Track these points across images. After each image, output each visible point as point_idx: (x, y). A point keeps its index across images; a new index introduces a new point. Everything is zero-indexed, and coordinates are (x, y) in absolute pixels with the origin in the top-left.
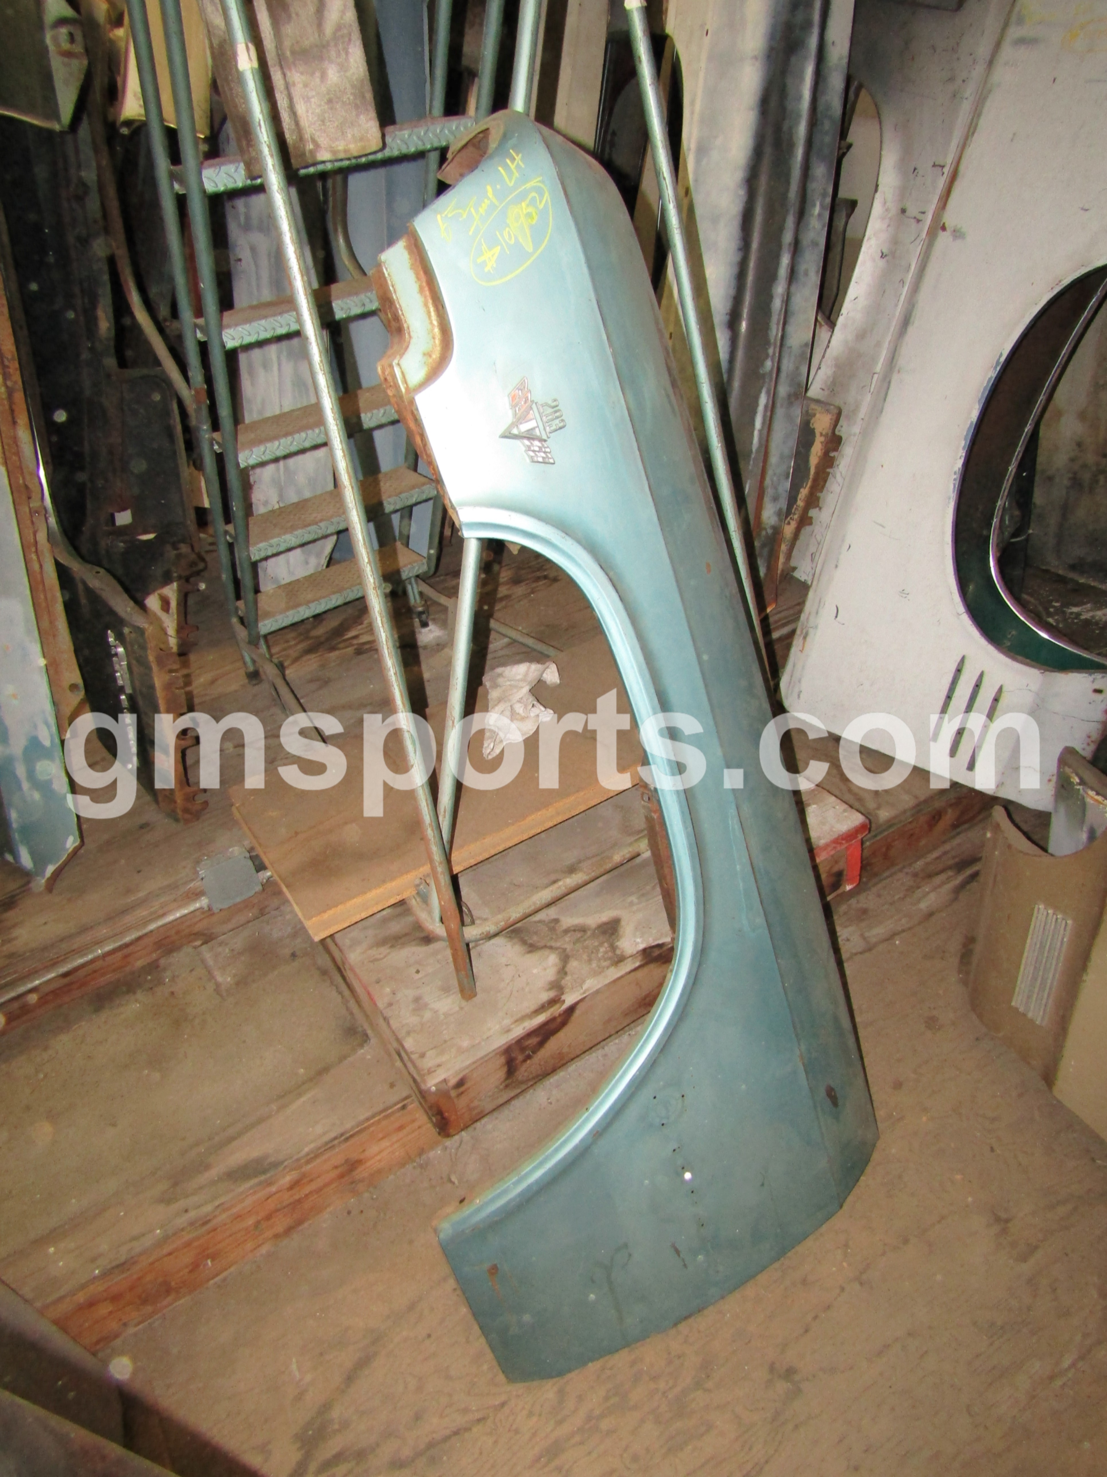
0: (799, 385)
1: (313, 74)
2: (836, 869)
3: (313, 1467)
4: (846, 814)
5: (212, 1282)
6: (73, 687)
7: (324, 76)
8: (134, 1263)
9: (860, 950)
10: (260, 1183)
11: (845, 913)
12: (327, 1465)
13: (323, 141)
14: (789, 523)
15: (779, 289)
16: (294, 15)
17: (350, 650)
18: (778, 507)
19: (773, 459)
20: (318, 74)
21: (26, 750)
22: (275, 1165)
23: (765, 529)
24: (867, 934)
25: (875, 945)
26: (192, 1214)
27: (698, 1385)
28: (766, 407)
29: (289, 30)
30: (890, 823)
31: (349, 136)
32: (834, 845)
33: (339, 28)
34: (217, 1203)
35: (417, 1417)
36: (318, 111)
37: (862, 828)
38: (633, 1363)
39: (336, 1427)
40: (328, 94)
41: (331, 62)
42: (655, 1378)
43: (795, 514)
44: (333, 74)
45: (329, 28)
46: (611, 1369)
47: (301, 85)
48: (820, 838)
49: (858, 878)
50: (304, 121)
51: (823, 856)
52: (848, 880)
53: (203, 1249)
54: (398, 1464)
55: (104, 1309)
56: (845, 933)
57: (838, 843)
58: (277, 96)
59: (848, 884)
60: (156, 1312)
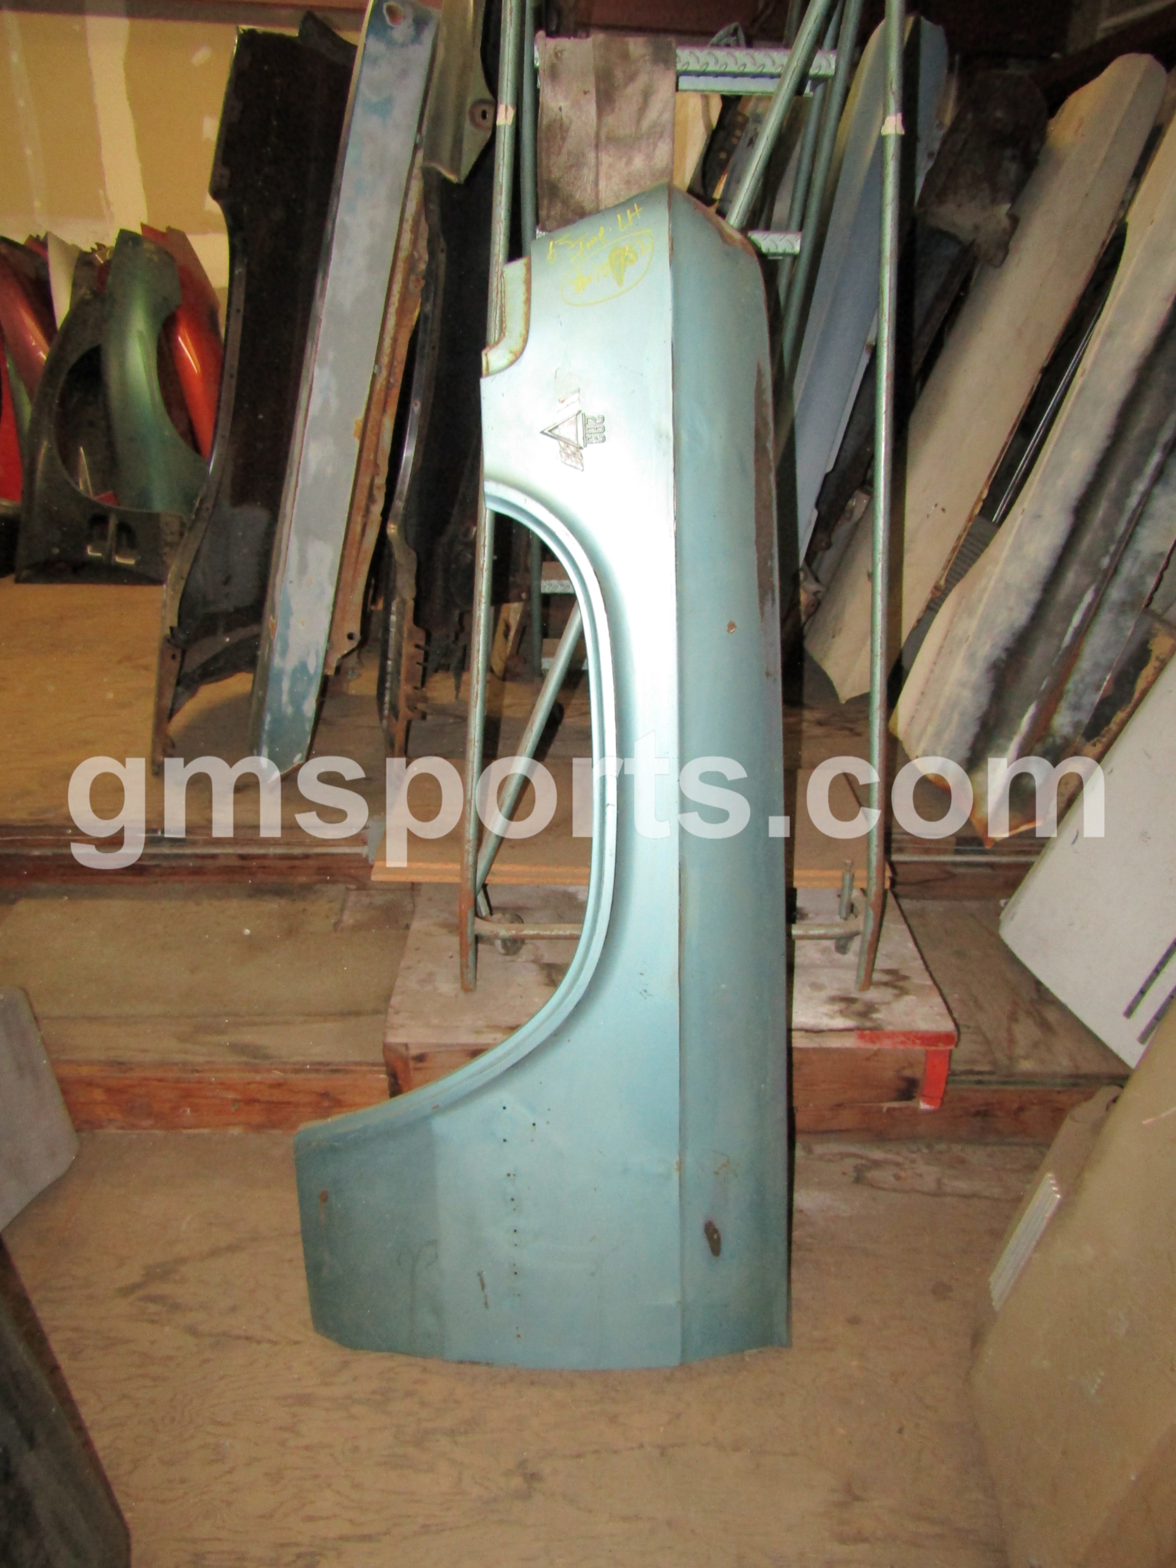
0: (1140, 595)
1: (620, 158)
2: (908, 1073)
3: (141, 1293)
4: (938, 1017)
5: (185, 1131)
6: (350, 637)
7: (629, 162)
8: (131, 1069)
9: (925, 1190)
10: (247, 1064)
11: (940, 1152)
12: (150, 1299)
14: (1094, 745)
15: (1140, 487)
16: (617, 110)
18: (1076, 719)
19: (1085, 664)
20: (624, 160)
21: (295, 671)
22: (266, 1057)
23: (1053, 736)
24: (945, 1181)
25: (945, 1195)
26: (189, 1058)
27: (452, 1433)
28: (1090, 606)
29: (610, 120)
30: (1029, 1079)
32: (903, 1039)
33: (655, 125)
34: (209, 1059)
35: (234, 1309)
36: (615, 188)
38: (416, 1382)
39: (177, 1278)
40: (628, 176)
41: (639, 151)
42: (423, 1404)
43: (1103, 736)
44: (638, 162)
45: (645, 124)
47: (607, 165)
48: (890, 1024)
49: (939, 1101)
50: (602, 195)
51: (886, 1045)
52: (924, 1096)
53: (187, 1095)
54: (192, 1331)
55: (99, 1095)
56: (922, 1168)
57: (909, 1039)
58: (585, 171)
59: (924, 1101)
60: (135, 1127)
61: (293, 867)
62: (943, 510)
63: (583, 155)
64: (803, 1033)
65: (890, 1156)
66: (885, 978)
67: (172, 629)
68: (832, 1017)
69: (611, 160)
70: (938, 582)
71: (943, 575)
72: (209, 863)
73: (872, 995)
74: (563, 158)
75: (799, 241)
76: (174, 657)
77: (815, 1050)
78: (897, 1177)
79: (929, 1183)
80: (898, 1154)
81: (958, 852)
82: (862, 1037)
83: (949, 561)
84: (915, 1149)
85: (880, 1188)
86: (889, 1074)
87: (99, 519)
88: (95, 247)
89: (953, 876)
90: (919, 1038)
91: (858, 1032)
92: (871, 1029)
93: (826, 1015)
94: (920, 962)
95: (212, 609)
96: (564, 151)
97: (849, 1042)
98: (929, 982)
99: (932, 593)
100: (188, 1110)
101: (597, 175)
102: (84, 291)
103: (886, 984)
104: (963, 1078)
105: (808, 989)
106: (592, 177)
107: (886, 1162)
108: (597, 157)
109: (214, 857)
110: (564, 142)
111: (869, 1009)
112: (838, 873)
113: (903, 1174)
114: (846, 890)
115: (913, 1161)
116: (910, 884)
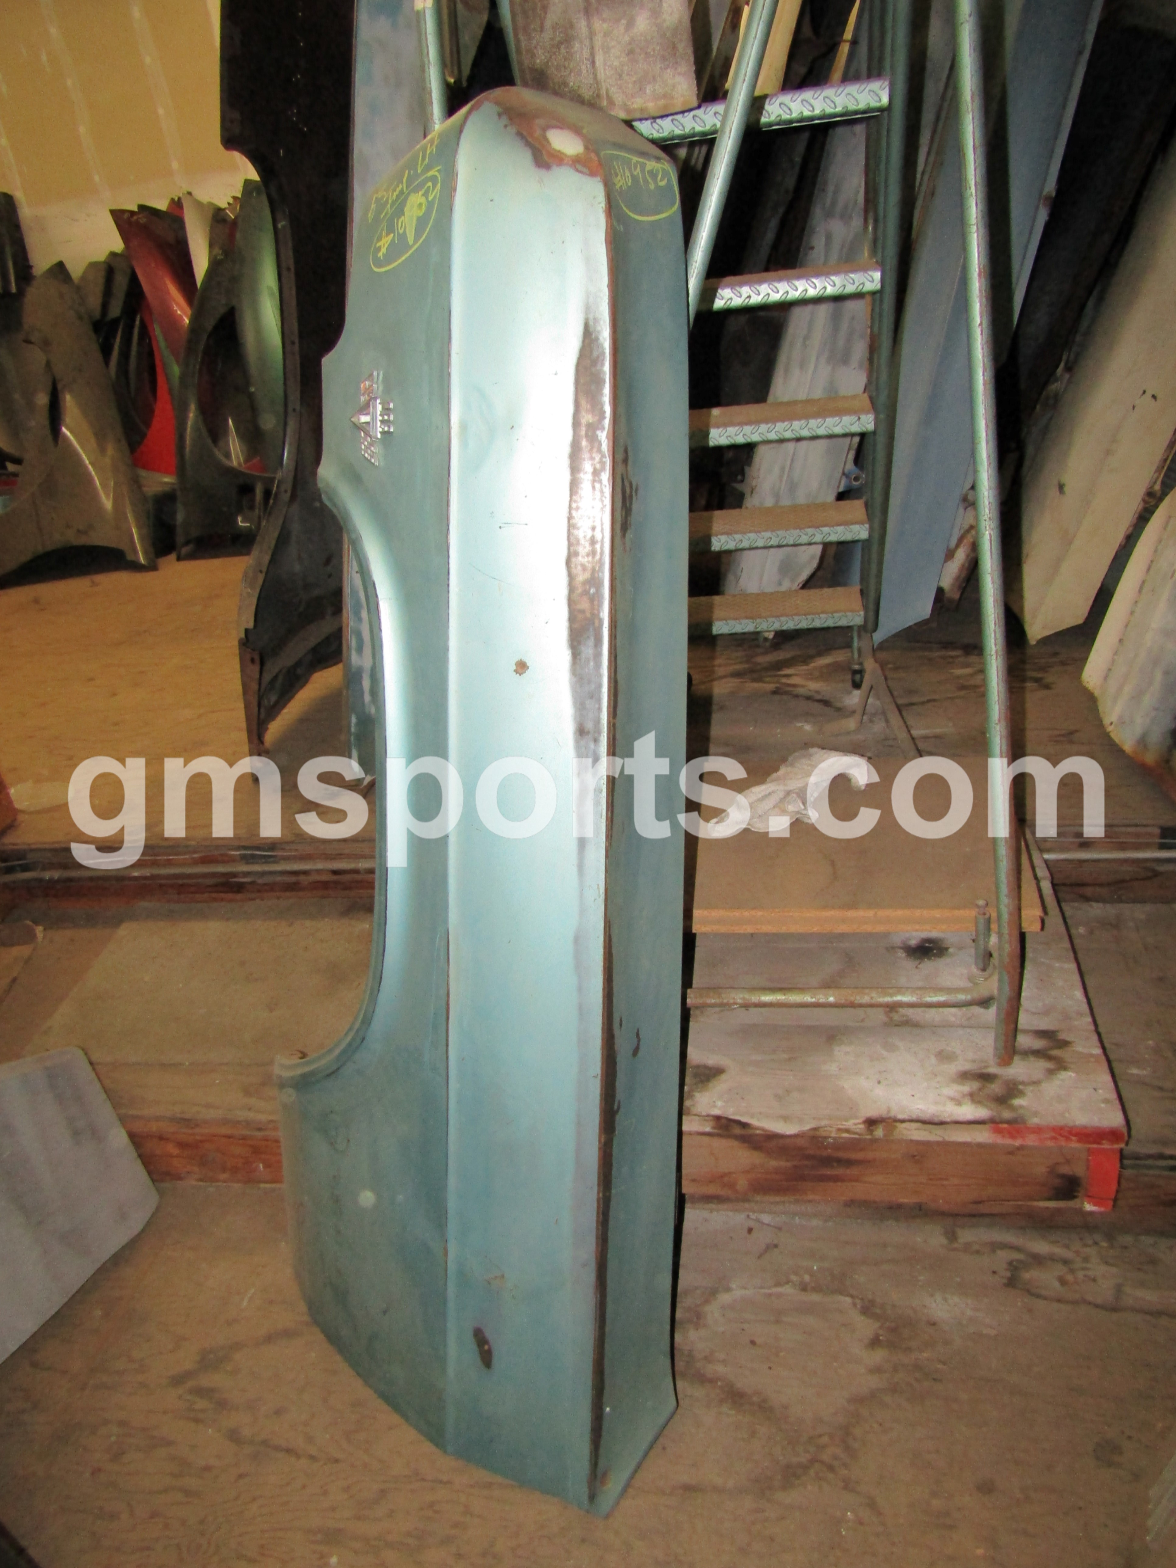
1: (618, 21)
2: (1065, 1170)
3: (191, 1383)
4: (1103, 1105)
5: (262, 1185)
7: (630, 24)
8: (197, 1125)
9: (1099, 1301)
11: (1124, 1247)
12: (200, 1392)
13: (618, 98)
17: (772, 687)
20: (624, 22)
24: (1127, 1289)
25: (1124, 1309)
31: (648, 91)
34: (271, 1118)
35: (278, 1412)
36: (616, 63)
37: (1113, 1135)
38: (456, 1525)
39: (229, 1368)
40: (630, 43)
41: (641, 7)
42: (459, 1556)
44: (642, 23)
46: (436, 1512)
47: (602, 34)
48: (1036, 1114)
49: (1111, 1203)
50: (601, 75)
51: (1031, 1140)
52: (1089, 1196)
53: (256, 1151)
54: (234, 1436)
55: (172, 1149)
56: (1098, 1269)
57: (1060, 1135)
58: (577, 46)
59: (1089, 1203)
60: (212, 1180)
62: (1154, 397)
63: (572, 26)
64: (918, 1125)
65: (1057, 1250)
66: (1038, 1044)
67: (247, 631)
68: (959, 1103)
69: (605, 26)
70: (1151, 487)
71: (1158, 478)
72: (302, 878)
73: (1018, 1069)
74: (547, 35)
75: (887, 90)
76: (253, 661)
77: (938, 1143)
78: (1062, 1281)
79: (1104, 1291)
80: (1067, 1247)
81: (1163, 847)
82: (998, 1131)
83: (1165, 460)
84: (1090, 1242)
85: (1038, 1296)
86: (1040, 1170)
87: (246, 489)
88: (231, 201)
89: (1156, 874)
90: (1075, 1135)
91: (992, 1125)
92: (1008, 1122)
93: (952, 1099)
94: (1089, 1019)
96: (548, 24)
97: (983, 1136)
98: (1097, 1051)
99: (1144, 500)
100: (261, 1166)
101: (592, 48)
102: (217, 251)
103: (1037, 1053)
104: (1150, 1162)
105: (933, 1060)
106: (586, 53)
107: (1052, 1258)
108: (589, 26)
109: (306, 873)
110: (546, 13)
111: (1013, 1090)
112: (973, 913)
113: (1070, 1278)
114: (982, 937)
115: (1086, 1259)
116: (1101, 885)
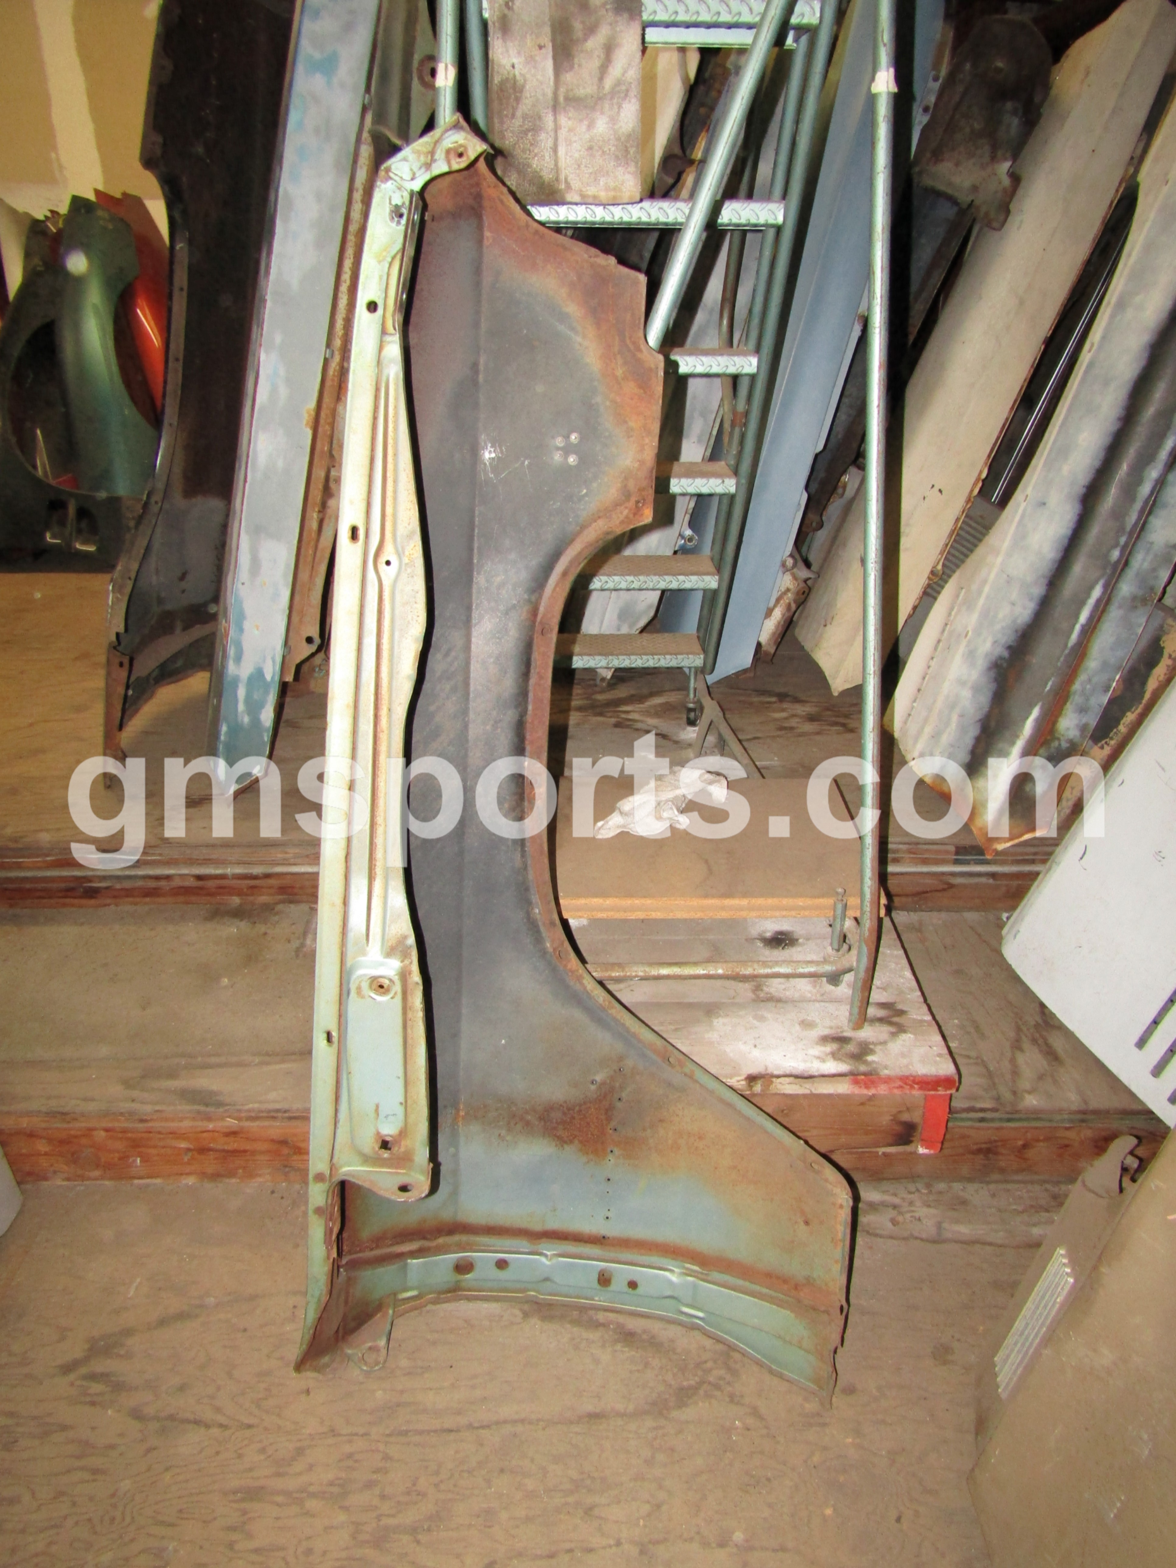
0: (1152, 589)
1: (581, 121)
2: (905, 1117)
3: (83, 1370)
4: (938, 1059)
5: (136, 1181)
6: (309, 640)
7: (590, 126)
8: (75, 1119)
9: (924, 1236)
10: (199, 1112)
11: (940, 1193)
12: (93, 1377)
13: (575, 184)
14: (1102, 748)
15: (1153, 473)
16: (576, 66)
17: (613, 720)
18: (1084, 720)
19: (1092, 663)
20: (586, 122)
21: (250, 679)
22: (220, 1104)
23: (1059, 739)
24: (945, 1225)
25: (945, 1241)
26: (135, 1106)
27: (414, 1530)
28: (1098, 601)
29: (568, 77)
30: (1035, 1115)
31: (602, 183)
32: (899, 1083)
33: (618, 83)
34: (157, 1108)
35: (182, 1388)
36: (577, 155)
37: (947, 1082)
38: (377, 1471)
39: (122, 1352)
40: (590, 141)
41: (602, 113)
42: (383, 1497)
43: (1112, 739)
44: (602, 125)
45: (608, 83)
46: (356, 1461)
47: (566, 130)
48: (886, 1067)
49: (939, 1145)
50: (562, 164)
51: (882, 1090)
52: (922, 1140)
53: (137, 1144)
54: (137, 1414)
55: (42, 1146)
56: (922, 1211)
57: (906, 1084)
58: (543, 136)
59: (922, 1146)
60: (83, 1178)
61: (253, 887)
62: (940, 491)
63: (540, 118)
64: (792, 1079)
65: (887, 1198)
66: (881, 1013)
67: (118, 635)
68: (823, 1061)
69: (570, 123)
70: (934, 567)
71: (940, 560)
72: (163, 883)
73: (867, 1033)
74: (517, 122)
75: (782, 211)
76: (121, 665)
77: (805, 1096)
78: (894, 1222)
79: (928, 1227)
80: (895, 1195)
81: (957, 862)
82: (856, 1082)
83: (947, 545)
84: (913, 1190)
85: (876, 1235)
86: (886, 1120)
87: (58, 504)
88: (49, 214)
89: (951, 886)
90: (917, 1084)
91: (852, 1077)
92: (865, 1074)
93: (818, 1058)
94: (919, 993)
95: (169, 607)
96: (519, 113)
97: (843, 1088)
98: (928, 1018)
99: (929, 578)
100: (138, 1160)
101: (556, 139)
102: (36, 261)
103: (881, 1020)
104: (964, 1115)
105: (797, 1027)
106: (550, 143)
107: (884, 1204)
108: (555, 121)
109: (168, 878)
110: (518, 104)
111: (864, 1050)
112: (830, 901)
113: (900, 1219)
114: (838, 920)
115: (911, 1203)
116: (907, 895)
